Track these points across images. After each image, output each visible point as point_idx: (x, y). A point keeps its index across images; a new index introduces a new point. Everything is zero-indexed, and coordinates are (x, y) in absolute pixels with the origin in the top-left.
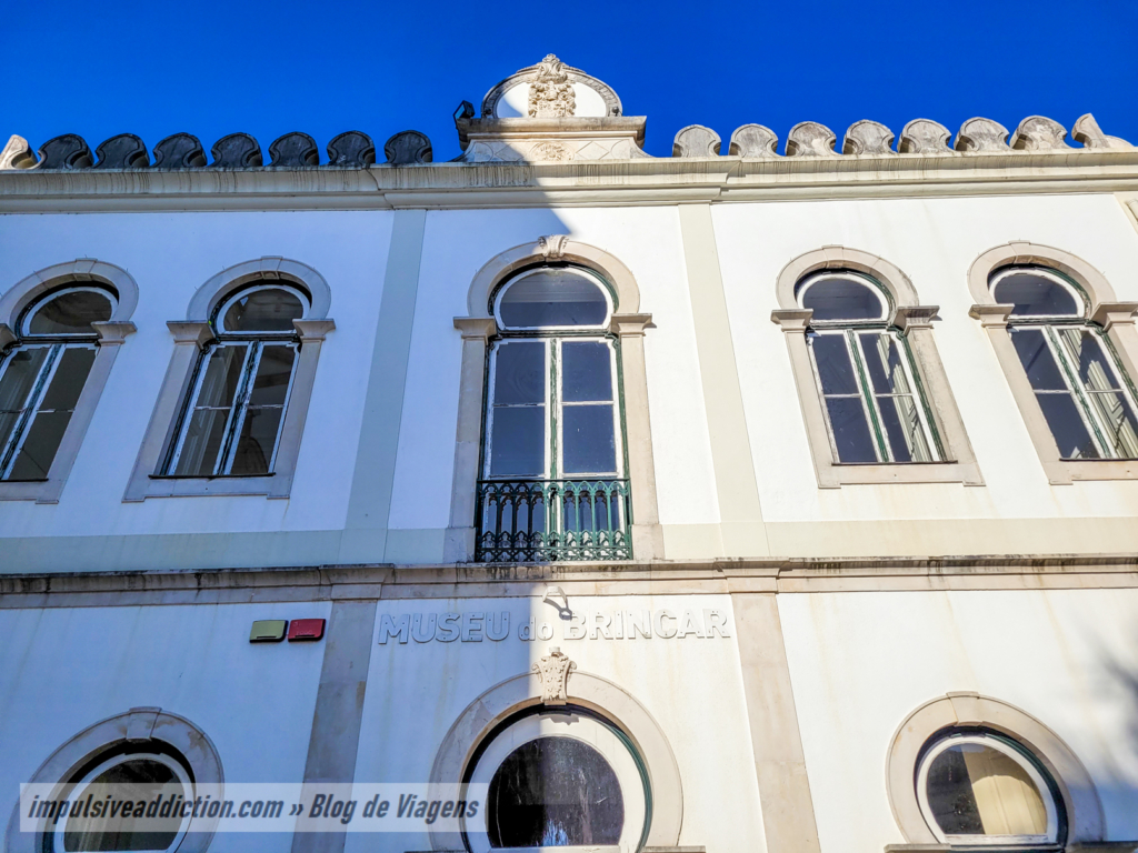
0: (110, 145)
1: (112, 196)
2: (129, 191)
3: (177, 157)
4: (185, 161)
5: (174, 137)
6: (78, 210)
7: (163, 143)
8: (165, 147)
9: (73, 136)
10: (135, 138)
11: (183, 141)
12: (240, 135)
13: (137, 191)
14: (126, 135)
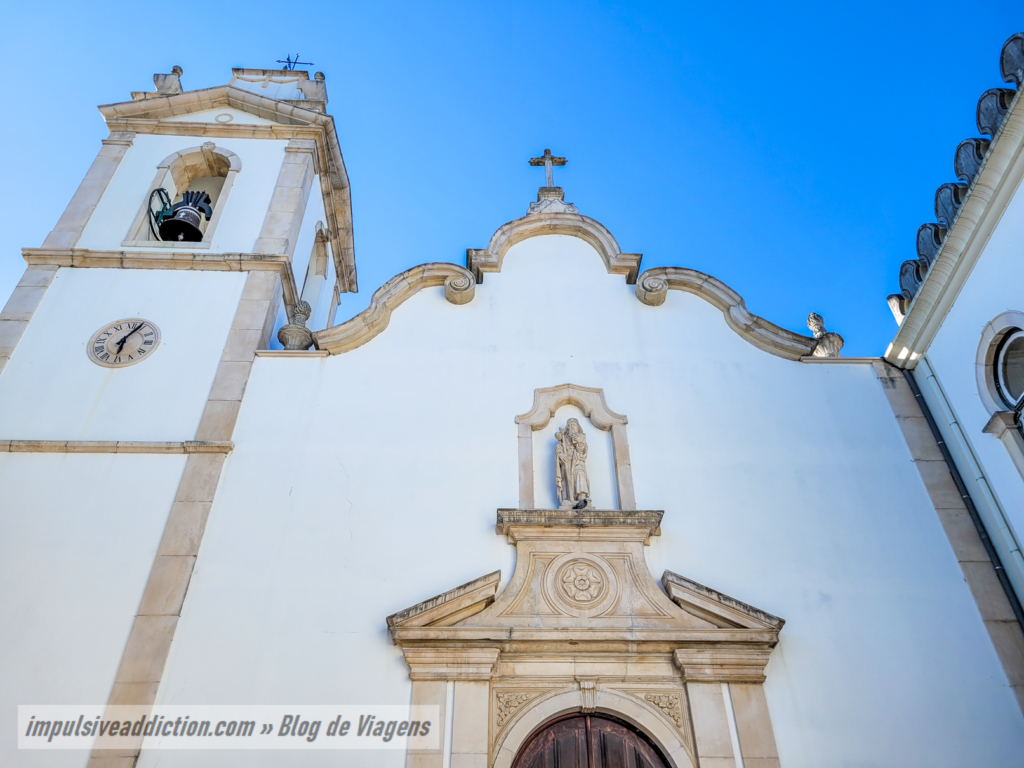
0: (921, 247)
1: (951, 278)
2: (953, 265)
3: (950, 208)
4: (956, 206)
5: (936, 199)
6: (950, 304)
7: (936, 210)
8: (940, 211)
9: (904, 265)
10: (924, 227)
11: (942, 195)
12: (959, 149)
13: (956, 260)
14: (920, 231)
